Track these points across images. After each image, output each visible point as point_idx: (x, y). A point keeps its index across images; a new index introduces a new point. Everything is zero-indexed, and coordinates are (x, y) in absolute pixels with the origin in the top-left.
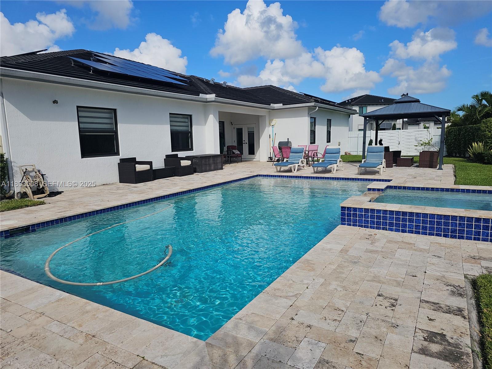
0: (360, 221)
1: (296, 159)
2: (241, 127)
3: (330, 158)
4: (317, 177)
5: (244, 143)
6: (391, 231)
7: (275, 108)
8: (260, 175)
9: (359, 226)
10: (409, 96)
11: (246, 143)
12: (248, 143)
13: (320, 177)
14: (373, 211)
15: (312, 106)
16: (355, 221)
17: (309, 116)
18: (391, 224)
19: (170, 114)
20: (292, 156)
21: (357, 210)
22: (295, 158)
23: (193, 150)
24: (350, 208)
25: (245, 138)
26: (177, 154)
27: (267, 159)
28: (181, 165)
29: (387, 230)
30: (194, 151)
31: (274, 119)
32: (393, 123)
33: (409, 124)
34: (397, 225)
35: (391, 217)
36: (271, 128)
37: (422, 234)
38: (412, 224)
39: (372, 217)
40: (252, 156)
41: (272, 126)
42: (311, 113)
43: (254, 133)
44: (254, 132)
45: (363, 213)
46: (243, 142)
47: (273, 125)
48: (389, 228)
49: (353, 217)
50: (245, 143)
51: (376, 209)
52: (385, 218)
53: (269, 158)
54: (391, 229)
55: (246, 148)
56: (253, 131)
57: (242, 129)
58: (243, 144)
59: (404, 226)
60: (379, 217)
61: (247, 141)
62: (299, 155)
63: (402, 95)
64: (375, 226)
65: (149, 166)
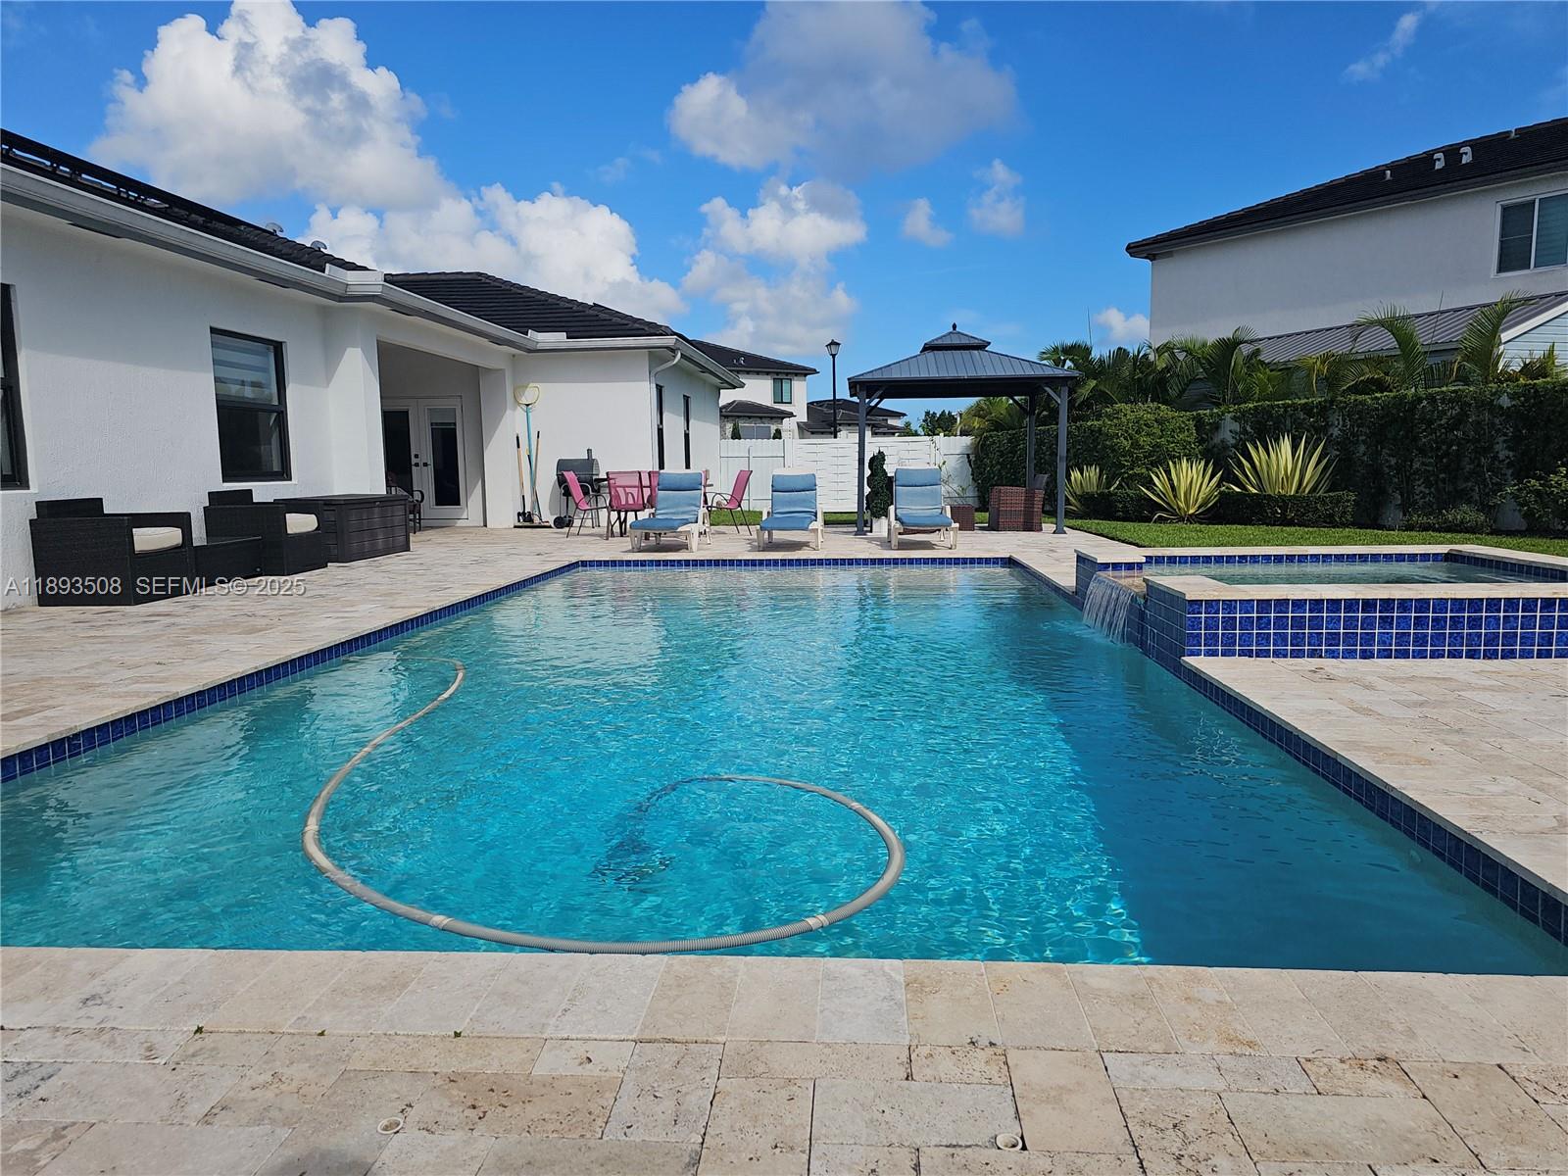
0: (1246, 640)
1: (681, 509)
2: (405, 408)
3: (787, 506)
4: (785, 560)
5: (417, 465)
6: (1333, 657)
7: (539, 347)
8: (584, 564)
9: (1242, 653)
10: (959, 333)
11: (425, 465)
12: (430, 462)
13: (796, 560)
14: (1282, 605)
15: (667, 347)
16: (1230, 641)
17: (653, 379)
18: (1333, 639)
19: (213, 330)
20: (665, 499)
21: (1235, 608)
22: (678, 505)
23: (291, 480)
24: (1214, 603)
25: (422, 446)
26: (251, 490)
27: (513, 520)
28: (289, 532)
29: (1321, 657)
30: (294, 481)
31: (531, 385)
32: (773, 428)
33: (813, 433)
34: (1350, 639)
35: (1332, 618)
36: (520, 413)
37: (1414, 657)
38: (1388, 633)
39: (1280, 623)
40: (448, 510)
41: (525, 407)
42: (659, 369)
43: (455, 429)
44: (455, 424)
45: (1255, 615)
46: (414, 461)
47: (528, 405)
48: (1326, 651)
49: (1224, 628)
50: (421, 464)
51: (1293, 600)
52: (1316, 623)
53: (519, 514)
54: (1333, 651)
55: (424, 480)
56: (450, 424)
57: (406, 413)
58: (414, 468)
59: (1368, 639)
60: (1298, 623)
61: (427, 455)
62: (689, 497)
63: (830, 344)
64: (1289, 648)
65: (179, 531)
